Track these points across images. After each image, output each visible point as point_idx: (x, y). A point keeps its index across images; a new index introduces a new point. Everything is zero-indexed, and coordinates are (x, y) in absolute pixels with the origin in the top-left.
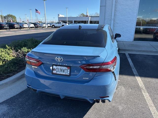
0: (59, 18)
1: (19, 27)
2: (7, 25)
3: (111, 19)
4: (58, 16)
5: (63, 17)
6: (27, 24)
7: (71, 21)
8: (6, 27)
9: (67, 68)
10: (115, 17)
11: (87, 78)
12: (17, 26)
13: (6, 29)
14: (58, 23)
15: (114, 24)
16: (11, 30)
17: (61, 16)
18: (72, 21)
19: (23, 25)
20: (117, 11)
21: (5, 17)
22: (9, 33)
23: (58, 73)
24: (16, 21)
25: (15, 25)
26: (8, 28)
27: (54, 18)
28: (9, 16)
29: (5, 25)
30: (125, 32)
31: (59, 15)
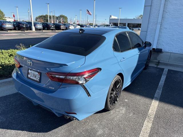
0: (110, 20)
1: (65, 28)
2: (54, 26)
3: (158, 22)
4: (110, 18)
5: (115, 19)
6: (73, 26)
7: (124, 23)
8: (53, 27)
9: (38, 74)
10: (163, 20)
11: (53, 88)
12: (63, 27)
13: (52, 30)
14: (107, 26)
15: (160, 29)
16: (56, 31)
17: (113, 17)
18: (126, 23)
19: (69, 26)
20: (167, 12)
21: (57, 18)
22: (52, 34)
23: (31, 78)
24: (67, 22)
25: (61, 26)
26: (54, 28)
27: (106, 20)
28: (61, 16)
29: (52, 25)
30: (176, 40)
31: (111, 16)
